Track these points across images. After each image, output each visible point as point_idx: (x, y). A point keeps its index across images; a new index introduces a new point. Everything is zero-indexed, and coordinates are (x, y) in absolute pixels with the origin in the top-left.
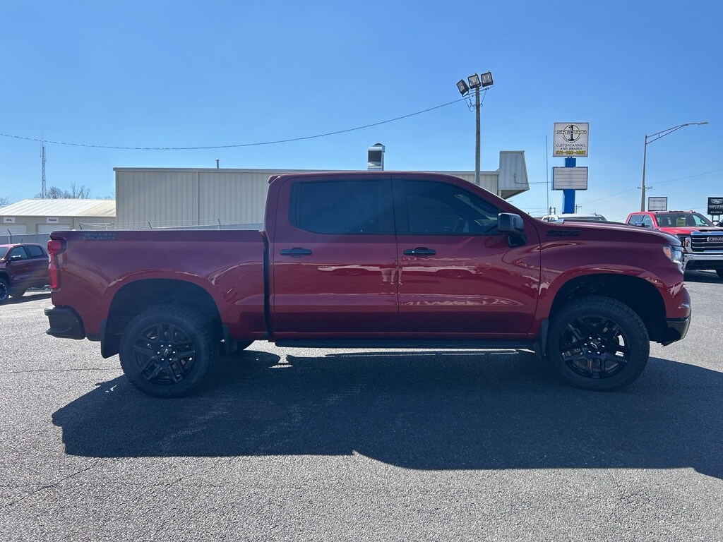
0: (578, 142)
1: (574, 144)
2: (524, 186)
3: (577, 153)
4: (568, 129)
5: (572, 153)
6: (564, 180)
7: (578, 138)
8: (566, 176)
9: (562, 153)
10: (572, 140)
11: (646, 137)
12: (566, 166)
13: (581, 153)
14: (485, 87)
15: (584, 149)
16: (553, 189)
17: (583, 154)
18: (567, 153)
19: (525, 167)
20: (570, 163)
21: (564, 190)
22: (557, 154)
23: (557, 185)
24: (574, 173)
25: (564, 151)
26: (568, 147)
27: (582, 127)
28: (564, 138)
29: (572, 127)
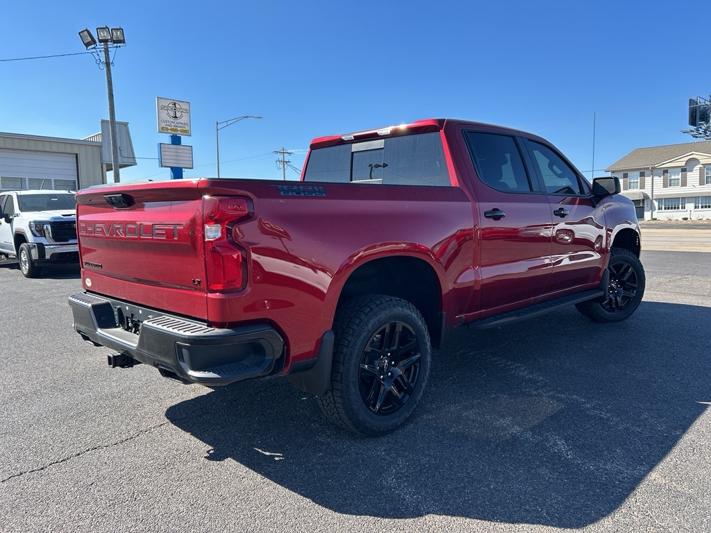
0: (182, 120)
1: (178, 121)
2: (131, 160)
3: (181, 131)
4: (171, 105)
5: (176, 130)
6: (172, 157)
7: (181, 116)
8: (173, 154)
9: (168, 129)
10: (176, 117)
11: (217, 124)
12: (172, 144)
13: (185, 131)
14: (116, 45)
15: (187, 128)
16: (162, 166)
17: (188, 133)
18: (172, 130)
19: (130, 140)
20: (176, 140)
21: (172, 168)
22: (163, 130)
23: (166, 162)
24: (180, 151)
25: (169, 128)
26: (173, 124)
27: (184, 106)
28: (168, 114)
29: (175, 104)
